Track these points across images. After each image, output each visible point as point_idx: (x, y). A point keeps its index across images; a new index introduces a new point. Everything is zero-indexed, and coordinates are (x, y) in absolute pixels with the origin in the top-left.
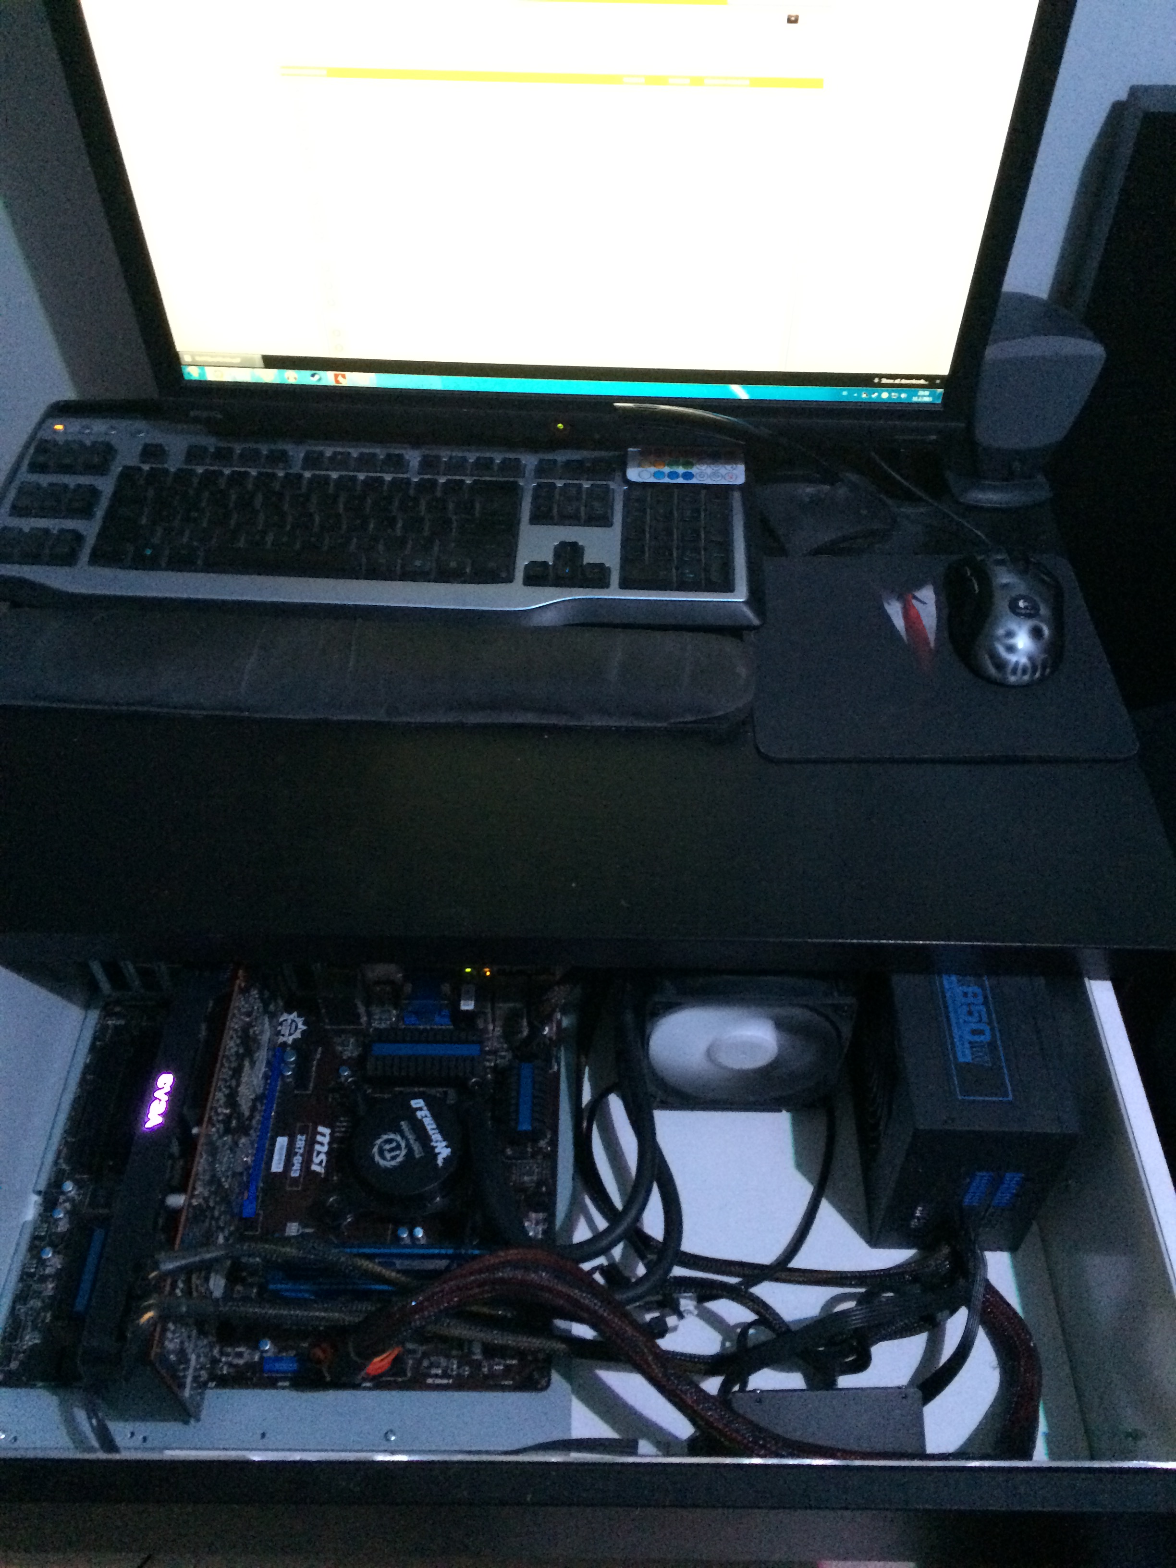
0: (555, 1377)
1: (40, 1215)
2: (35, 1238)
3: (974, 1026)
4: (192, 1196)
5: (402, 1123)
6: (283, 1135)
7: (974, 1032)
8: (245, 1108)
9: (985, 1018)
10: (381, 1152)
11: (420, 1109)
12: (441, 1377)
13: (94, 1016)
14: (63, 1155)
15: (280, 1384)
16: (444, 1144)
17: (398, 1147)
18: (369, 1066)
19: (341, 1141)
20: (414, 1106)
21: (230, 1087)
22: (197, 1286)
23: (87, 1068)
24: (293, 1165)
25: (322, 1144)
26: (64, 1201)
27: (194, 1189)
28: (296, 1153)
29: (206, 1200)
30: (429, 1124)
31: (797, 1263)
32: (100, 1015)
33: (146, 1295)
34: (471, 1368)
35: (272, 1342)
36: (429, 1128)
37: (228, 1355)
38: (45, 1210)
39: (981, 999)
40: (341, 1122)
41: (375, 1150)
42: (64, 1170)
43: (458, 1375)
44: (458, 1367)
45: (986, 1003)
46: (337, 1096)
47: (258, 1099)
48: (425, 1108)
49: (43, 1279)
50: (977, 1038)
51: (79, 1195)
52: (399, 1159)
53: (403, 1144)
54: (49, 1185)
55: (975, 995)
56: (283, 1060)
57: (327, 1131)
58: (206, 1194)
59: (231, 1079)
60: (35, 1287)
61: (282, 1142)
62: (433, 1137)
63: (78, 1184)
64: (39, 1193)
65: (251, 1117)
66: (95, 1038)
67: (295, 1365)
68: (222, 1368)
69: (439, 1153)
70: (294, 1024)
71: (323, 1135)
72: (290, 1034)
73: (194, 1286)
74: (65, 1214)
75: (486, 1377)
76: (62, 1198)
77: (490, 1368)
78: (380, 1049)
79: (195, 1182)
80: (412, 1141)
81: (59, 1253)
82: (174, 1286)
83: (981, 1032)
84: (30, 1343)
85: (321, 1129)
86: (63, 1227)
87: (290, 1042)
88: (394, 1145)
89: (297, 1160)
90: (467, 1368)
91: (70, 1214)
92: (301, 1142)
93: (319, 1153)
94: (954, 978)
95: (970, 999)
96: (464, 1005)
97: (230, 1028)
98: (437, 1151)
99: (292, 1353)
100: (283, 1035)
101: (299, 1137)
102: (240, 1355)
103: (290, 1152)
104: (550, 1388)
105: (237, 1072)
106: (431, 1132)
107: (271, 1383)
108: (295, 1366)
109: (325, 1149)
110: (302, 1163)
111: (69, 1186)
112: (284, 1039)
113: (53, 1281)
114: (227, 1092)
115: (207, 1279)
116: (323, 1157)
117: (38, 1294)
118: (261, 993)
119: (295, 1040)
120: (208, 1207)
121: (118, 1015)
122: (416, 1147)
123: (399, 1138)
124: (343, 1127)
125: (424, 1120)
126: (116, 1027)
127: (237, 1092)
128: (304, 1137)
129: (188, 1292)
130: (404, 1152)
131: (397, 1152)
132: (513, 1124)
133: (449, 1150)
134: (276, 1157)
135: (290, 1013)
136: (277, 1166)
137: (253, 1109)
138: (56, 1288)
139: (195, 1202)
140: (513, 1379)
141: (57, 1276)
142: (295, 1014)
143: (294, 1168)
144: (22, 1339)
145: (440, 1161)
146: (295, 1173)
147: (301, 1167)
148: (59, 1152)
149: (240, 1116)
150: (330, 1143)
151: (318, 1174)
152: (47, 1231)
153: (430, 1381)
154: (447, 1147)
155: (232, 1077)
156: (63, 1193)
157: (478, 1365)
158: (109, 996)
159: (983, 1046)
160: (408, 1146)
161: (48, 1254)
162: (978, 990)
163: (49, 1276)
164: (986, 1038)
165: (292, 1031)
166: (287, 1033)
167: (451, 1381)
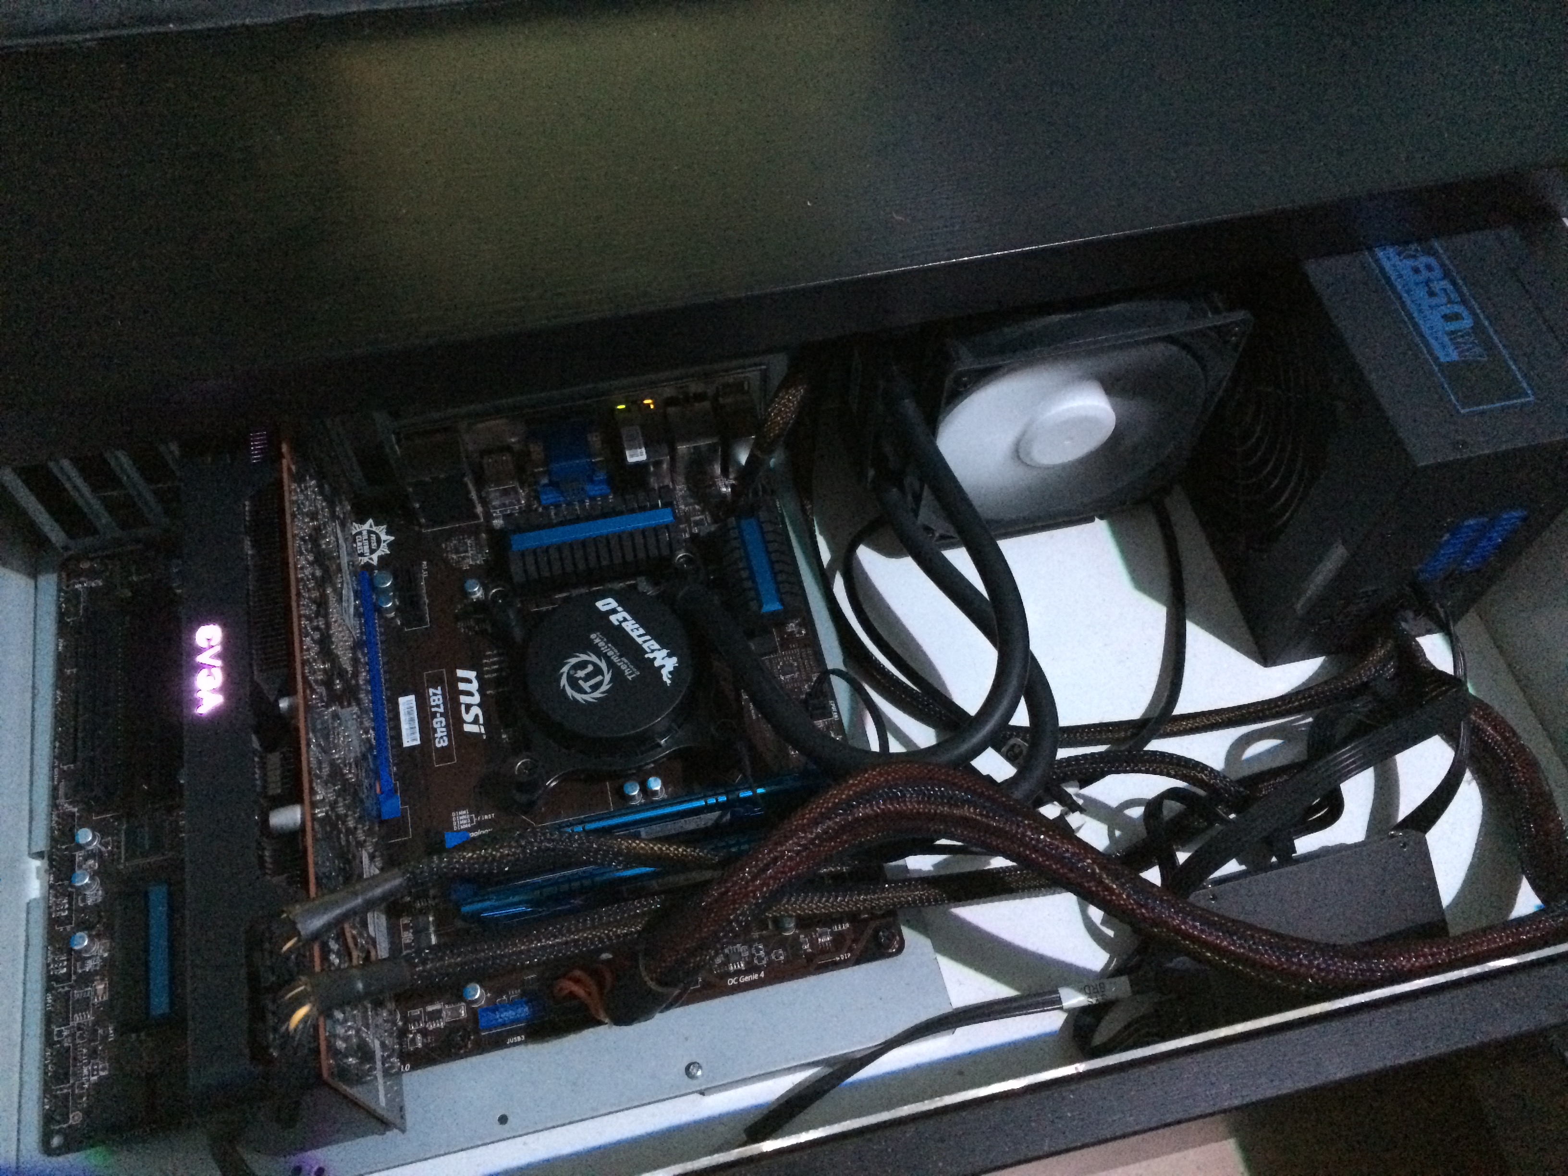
0: (906, 932)
1: (51, 887)
2: (52, 921)
3: (1446, 310)
4: (314, 805)
5: (593, 636)
6: (406, 694)
7: (1447, 318)
8: (345, 660)
9: (1454, 296)
10: (573, 683)
11: (614, 611)
12: (746, 972)
13: (49, 582)
14: (61, 792)
15: (510, 1041)
16: (665, 652)
17: (598, 671)
18: (516, 569)
19: (498, 683)
20: (604, 609)
21: (316, 629)
22: (354, 938)
23: (61, 661)
24: (435, 731)
25: (469, 694)
26: (86, 859)
27: (312, 792)
28: (434, 715)
29: (333, 805)
30: (632, 628)
31: (1182, 707)
32: (59, 584)
33: (289, 981)
34: (785, 950)
35: (482, 986)
36: (634, 635)
37: (417, 1019)
38: (57, 879)
39: (1438, 273)
40: (489, 657)
41: (564, 681)
42: (72, 815)
43: (770, 963)
44: (768, 954)
45: (1447, 275)
46: (472, 623)
47: (357, 646)
48: (620, 609)
49: (86, 979)
50: (1452, 326)
51: (106, 845)
52: (605, 687)
53: (603, 665)
54: (54, 840)
55: (1429, 268)
56: (374, 588)
57: (472, 675)
58: (331, 797)
59: (317, 617)
60: (77, 994)
61: (407, 703)
62: (645, 646)
63: (99, 829)
64: (40, 855)
65: (356, 675)
66: (61, 617)
67: (526, 1009)
68: (413, 1040)
69: (663, 666)
70: (374, 537)
71: (468, 681)
72: (372, 551)
73: (350, 940)
74: (92, 878)
75: (810, 958)
76: (79, 855)
77: (813, 943)
78: (523, 542)
79: (311, 782)
80: (615, 659)
81: (99, 936)
82: (325, 951)
83: (1457, 317)
84: (94, 1078)
85: (460, 673)
86: (94, 894)
87: (375, 563)
88: (590, 668)
89: (439, 724)
90: (781, 951)
91: (101, 874)
92: (436, 697)
93: (468, 707)
94: (1391, 250)
95: (1425, 274)
96: (632, 456)
97: (294, 536)
98: (657, 664)
99: (514, 994)
100: (362, 555)
101: (431, 691)
102: (435, 1016)
103: (425, 716)
104: (905, 950)
105: (322, 604)
106: (640, 641)
107: (498, 1043)
108: (524, 1011)
109: (476, 699)
110: (447, 726)
111: (85, 836)
112: (365, 560)
113: (102, 980)
114: (317, 636)
115: (364, 925)
116: (476, 711)
117: (85, 1004)
118: (320, 486)
119: (380, 558)
120: (338, 817)
121: (92, 574)
122: (624, 665)
123: (594, 658)
124: (494, 663)
125: (624, 625)
126: (91, 590)
127: (329, 637)
128: (439, 691)
129: (346, 953)
130: (608, 677)
131: (599, 678)
132: (753, 605)
133: (674, 660)
134: (405, 727)
135: (362, 522)
136: (410, 737)
137: (355, 661)
138: (111, 987)
139: (320, 813)
140: (850, 950)
141: (108, 967)
142: (371, 521)
143: (438, 735)
144: (78, 1075)
145: (666, 678)
146: (441, 740)
147: (449, 731)
148: (54, 789)
149: (342, 673)
150: (481, 690)
151: (478, 735)
152: (69, 909)
153: (732, 981)
154: (669, 655)
155: (318, 614)
156: (80, 847)
157: (795, 943)
158: (66, 548)
159: (1468, 334)
160: (611, 664)
161: (82, 941)
162: (1432, 261)
163: (96, 973)
164: (1467, 323)
165: (374, 545)
166: (366, 549)
167: (762, 974)
